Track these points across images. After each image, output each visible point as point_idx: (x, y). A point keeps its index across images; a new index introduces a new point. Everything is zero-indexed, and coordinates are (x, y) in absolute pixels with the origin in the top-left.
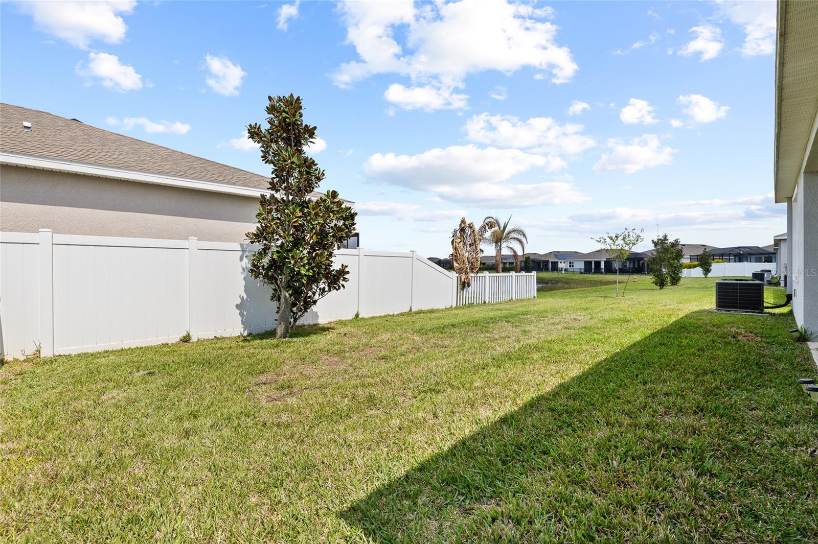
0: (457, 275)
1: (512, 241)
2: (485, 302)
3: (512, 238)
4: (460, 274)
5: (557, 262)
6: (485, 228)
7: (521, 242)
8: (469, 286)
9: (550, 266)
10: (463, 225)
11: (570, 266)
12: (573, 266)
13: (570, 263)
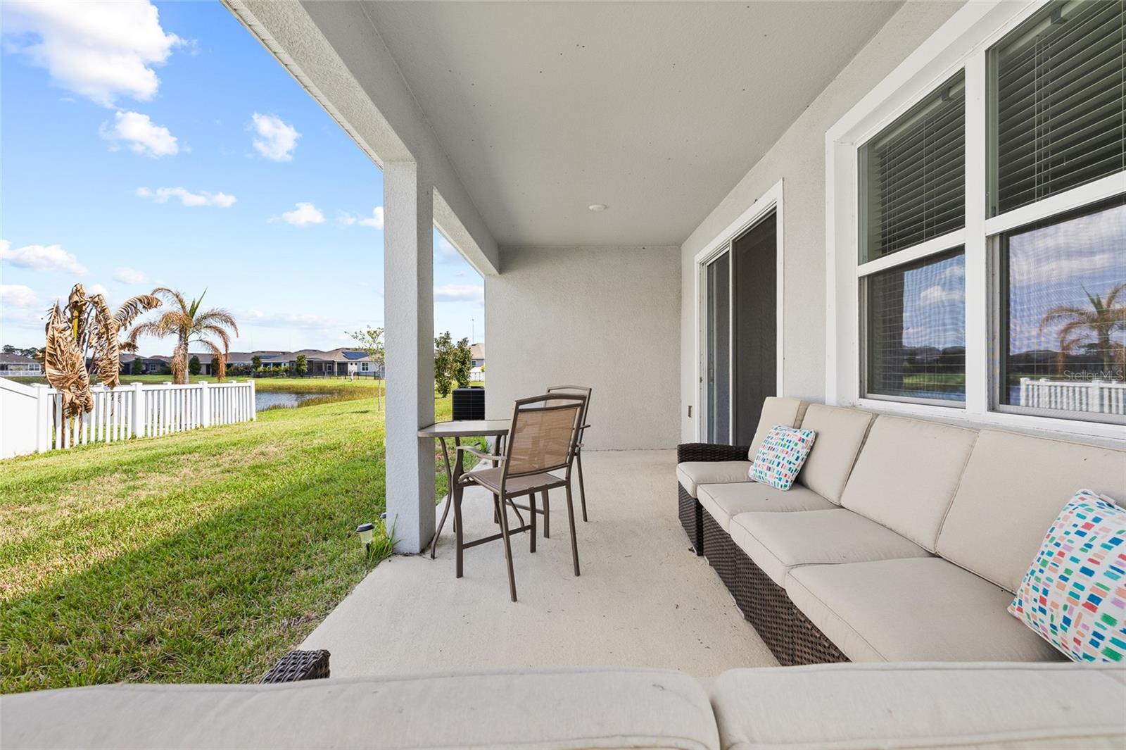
0: (54, 391)
1: (208, 331)
2: (134, 437)
3: (207, 327)
4: (60, 389)
5: (346, 364)
6: (135, 308)
7: (221, 332)
8: (88, 410)
9: (336, 370)
10: (76, 298)
11: (363, 369)
12: (367, 369)
13: (363, 364)
